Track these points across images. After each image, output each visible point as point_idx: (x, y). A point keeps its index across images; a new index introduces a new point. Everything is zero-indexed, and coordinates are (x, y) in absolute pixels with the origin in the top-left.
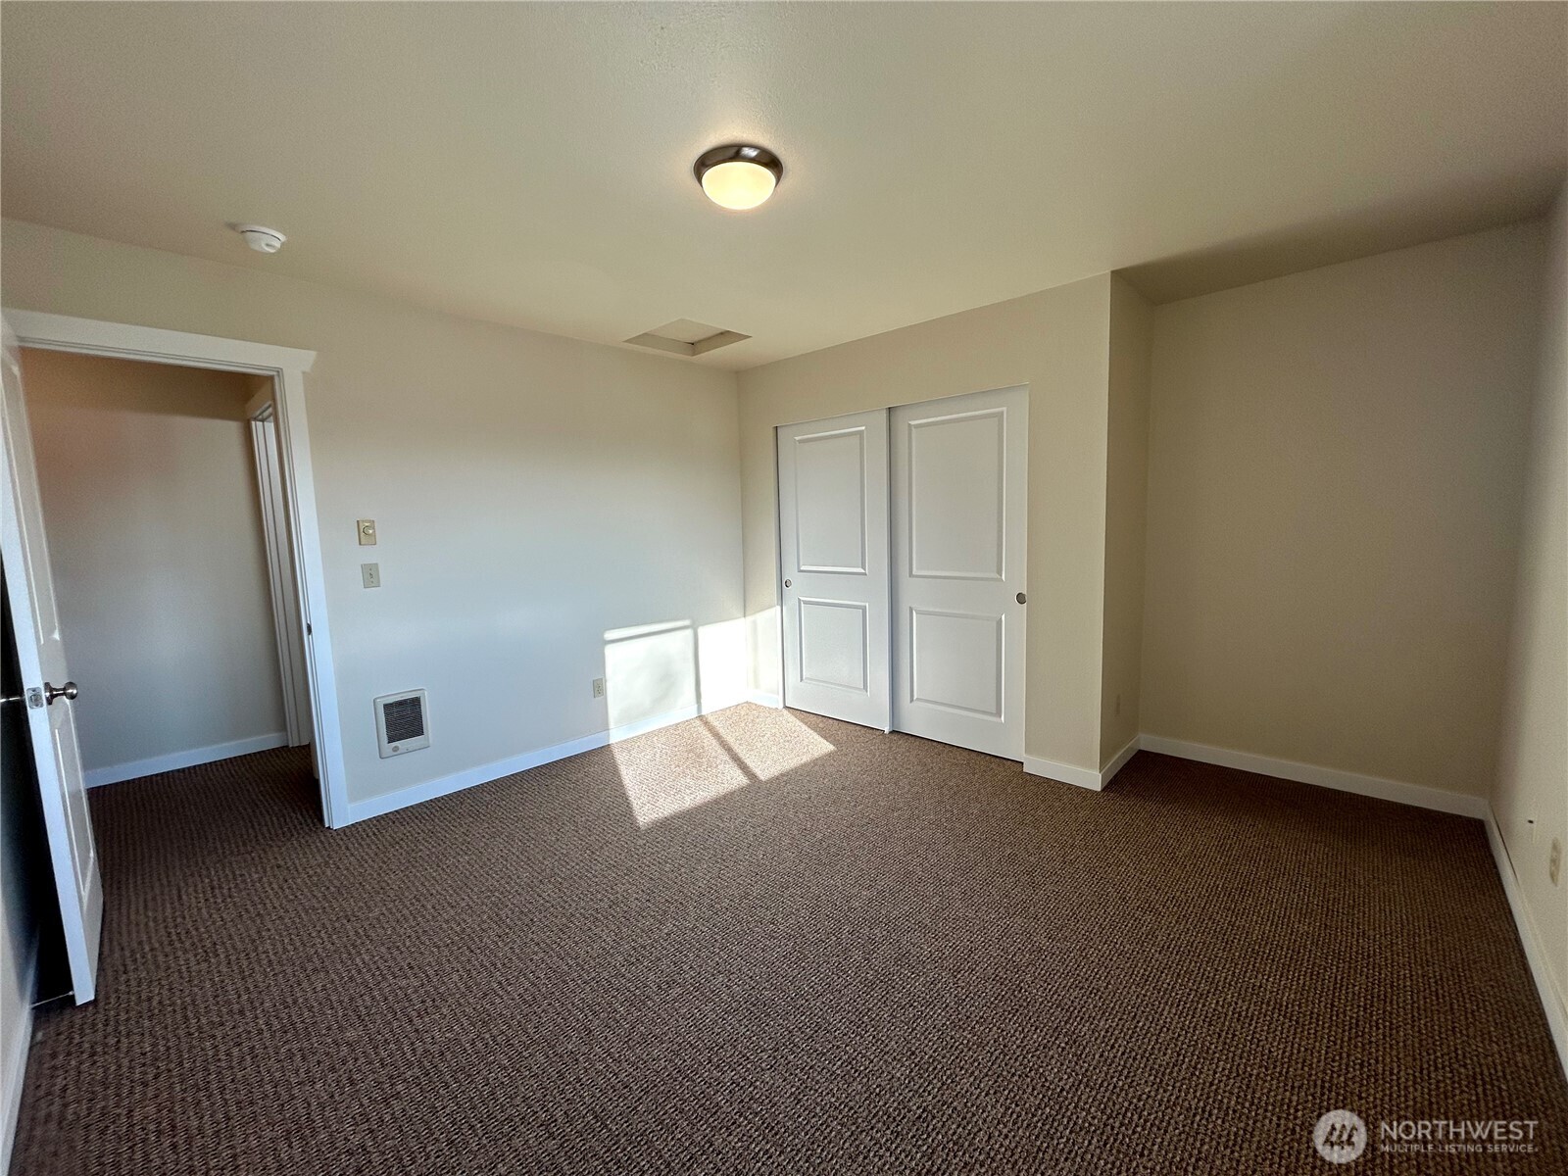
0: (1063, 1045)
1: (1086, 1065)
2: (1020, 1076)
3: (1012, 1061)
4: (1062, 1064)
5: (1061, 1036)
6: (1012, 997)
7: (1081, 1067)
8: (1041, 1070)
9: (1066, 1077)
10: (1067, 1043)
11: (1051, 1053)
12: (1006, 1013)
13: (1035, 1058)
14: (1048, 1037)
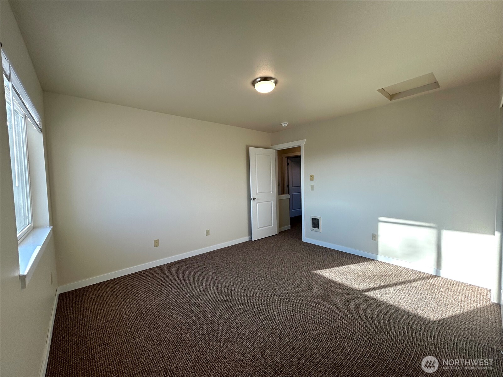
0: (193, 342)
1: (184, 344)
2: (190, 329)
3: (195, 329)
4: (188, 339)
5: (196, 343)
6: (214, 336)
7: (185, 343)
8: (189, 333)
9: (184, 338)
10: (193, 343)
11: (192, 338)
12: (209, 333)
13: (193, 333)
14: (197, 339)
